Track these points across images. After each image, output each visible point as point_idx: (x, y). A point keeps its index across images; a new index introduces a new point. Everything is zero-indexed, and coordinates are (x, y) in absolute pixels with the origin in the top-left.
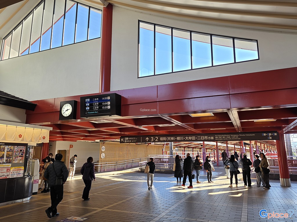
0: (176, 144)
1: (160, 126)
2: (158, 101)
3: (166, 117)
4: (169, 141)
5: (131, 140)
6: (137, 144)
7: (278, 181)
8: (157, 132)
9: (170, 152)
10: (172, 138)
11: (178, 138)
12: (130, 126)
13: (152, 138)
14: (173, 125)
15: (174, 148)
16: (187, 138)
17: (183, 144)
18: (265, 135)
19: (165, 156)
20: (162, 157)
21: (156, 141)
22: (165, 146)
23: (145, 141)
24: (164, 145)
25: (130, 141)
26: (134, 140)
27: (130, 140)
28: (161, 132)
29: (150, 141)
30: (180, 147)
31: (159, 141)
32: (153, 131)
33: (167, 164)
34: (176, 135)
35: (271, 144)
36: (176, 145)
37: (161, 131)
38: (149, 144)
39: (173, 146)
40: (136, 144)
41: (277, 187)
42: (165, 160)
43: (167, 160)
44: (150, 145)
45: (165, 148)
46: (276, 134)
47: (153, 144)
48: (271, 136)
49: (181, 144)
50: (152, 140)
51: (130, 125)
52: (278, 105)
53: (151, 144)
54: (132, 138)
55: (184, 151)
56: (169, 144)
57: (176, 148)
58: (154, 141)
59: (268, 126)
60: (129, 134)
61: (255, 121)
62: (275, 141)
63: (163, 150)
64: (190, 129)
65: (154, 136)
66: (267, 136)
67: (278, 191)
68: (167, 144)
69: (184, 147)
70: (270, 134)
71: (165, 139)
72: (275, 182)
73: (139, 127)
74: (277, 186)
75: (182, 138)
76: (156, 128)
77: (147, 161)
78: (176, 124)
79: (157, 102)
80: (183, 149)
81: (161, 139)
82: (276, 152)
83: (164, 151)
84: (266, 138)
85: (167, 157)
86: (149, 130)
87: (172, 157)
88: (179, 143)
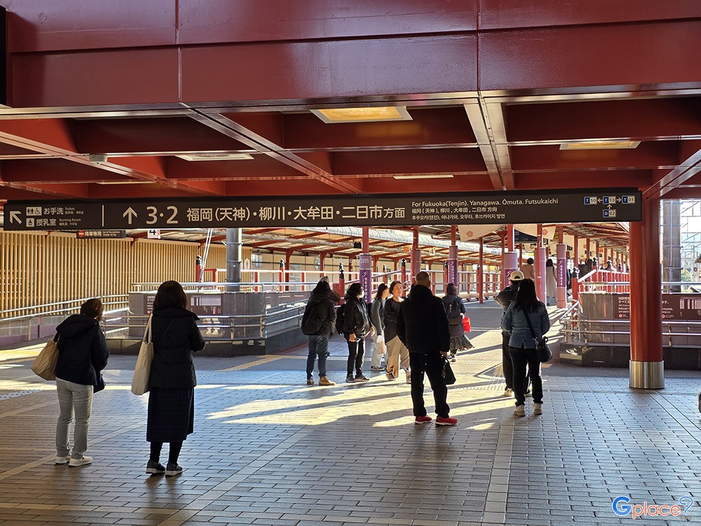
0: (256, 238)
1: (189, 157)
2: (182, 46)
3: (216, 121)
4: (226, 224)
5: (56, 216)
6: (84, 237)
7: (622, 372)
8: (174, 183)
9: (229, 269)
10: (240, 213)
11: (265, 213)
12: (48, 155)
13: (152, 211)
14: (244, 156)
15: (246, 255)
16: (300, 211)
17: (283, 238)
18: (593, 200)
19: (207, 287)
20: (196, 291)
21: (169, 222)
22: (207, 245)
23: (118, 223)
24: (203, 241)
25: (53, 222)
26: (69, 216)
27: (49, 217)
28: (195, 185)
29: (140, 222)
30: (271, 251)
31: (183, 222)
32: (154, 179)
33: (216, 319)
34: (254, 200)
35: (613, 240)
36: (254, 241)
37: (189, 180)
38: (136, 236)
39: (240, 247)
40: (78, 237)
41: (616, 393)
42: (204, 302)
43: (218, 302)
44: (140, 240)
45: (206, 253)
46: (631, 200)
47: (155, 234)
48: (613, 207)
49: (276, 238)
50: (152, 219)
51: (48, 151)
52: (649, 85)
53: (144, 235)
54: (61, 210)
55: (287, 268)
56: (224, 237)
57: (254, 257)
58: (161, 224)
59: (610, 169)
60: (46, 191)
61: (565, 144)
62: (626, 225)
63: (198, 262)
64: (312, 176)
65: (162, 201)
66: (602, 207)
67: (619, 406)
68: (216, 240)
69: (289, 252)
70: (612, 200)
71: (207, 213)
72: (612, 376)
73: (92, 160)
74: (618, 388)
75: (281, 212)
76: (172, 167)
77: (128, 309)
78: (257, 149)
79: (176, 46)
80: (283, 258)
81: (193, 214)
82: (627, 270)
83: (203, 265)
84: (597, 213)
85: (218, 291)
86: (136, 175)
87: (237, 288)
88: (267, 236)
